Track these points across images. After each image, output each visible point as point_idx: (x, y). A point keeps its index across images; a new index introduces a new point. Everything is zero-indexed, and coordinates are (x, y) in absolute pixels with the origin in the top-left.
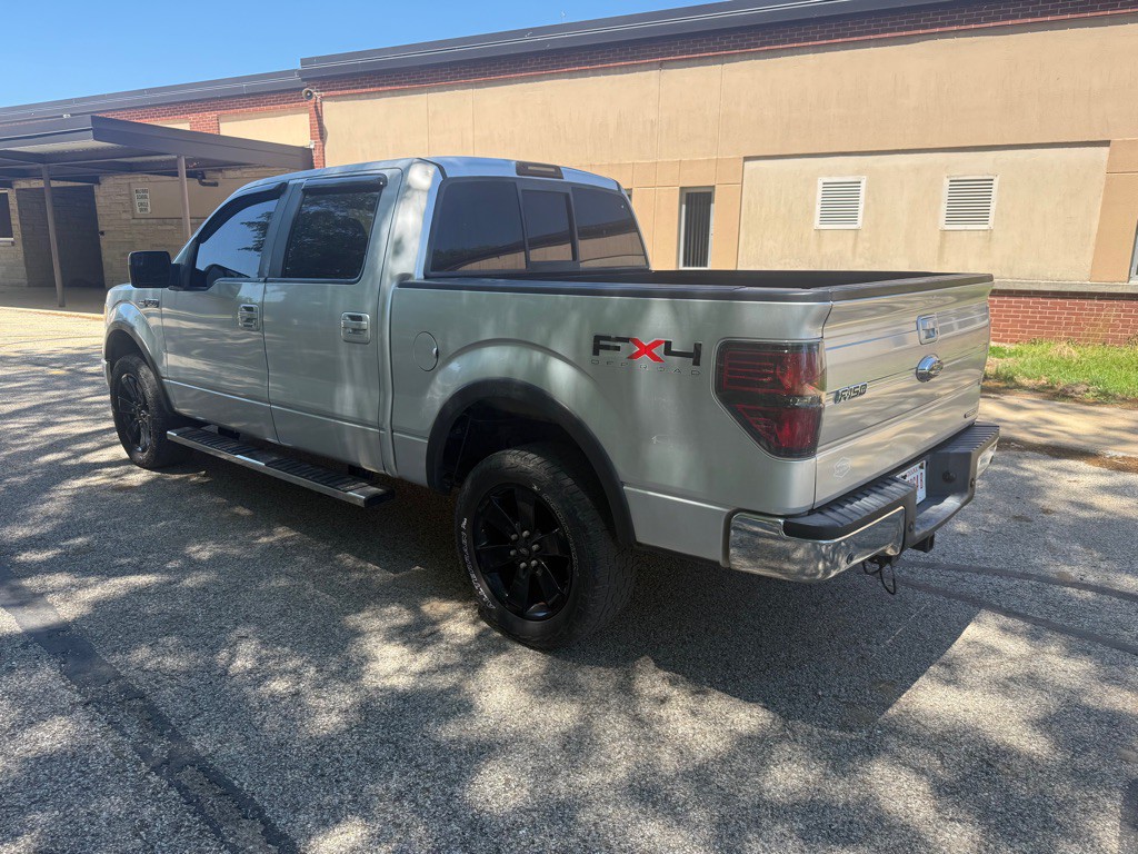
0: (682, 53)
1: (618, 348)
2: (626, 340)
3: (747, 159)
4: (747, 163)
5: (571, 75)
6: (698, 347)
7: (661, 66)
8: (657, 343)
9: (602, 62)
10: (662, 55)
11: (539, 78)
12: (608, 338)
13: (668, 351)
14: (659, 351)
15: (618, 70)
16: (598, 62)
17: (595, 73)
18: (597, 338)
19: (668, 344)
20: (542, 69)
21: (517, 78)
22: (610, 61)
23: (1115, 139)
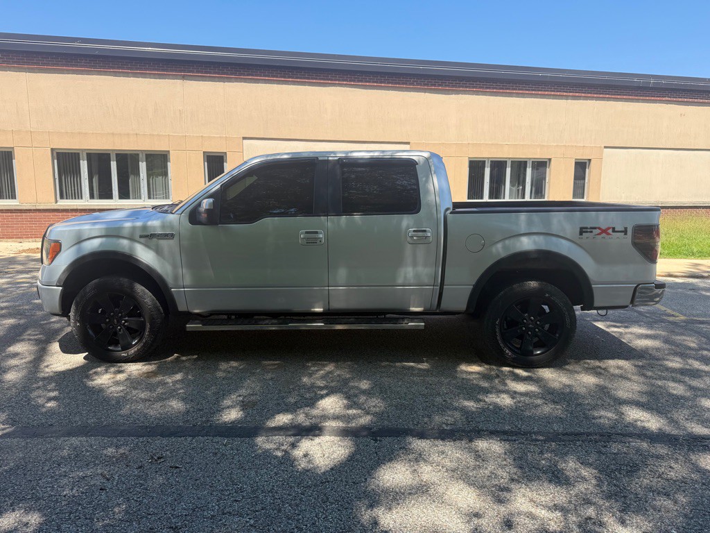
0: (198, 72)
1: (592, 232)
2: (595, 228)
3: (244, 138)
4: (244, 141)
5: (115, 74)
6: (626, 229)
7: (184, 78)
8: (609, 228)
9: (141, 69)
10: (184, 71)
11: (88, 73)
12: (587, 228)
13: (614, 230)
14: (610, 231)
15: (152, 76)
16: (137, 69)
17: (135, 75)
18: (581, 228)
19: (614, 228)
20: (91, 67)
21: (67, 70)
22: (146, 69)
23: (411, 142)
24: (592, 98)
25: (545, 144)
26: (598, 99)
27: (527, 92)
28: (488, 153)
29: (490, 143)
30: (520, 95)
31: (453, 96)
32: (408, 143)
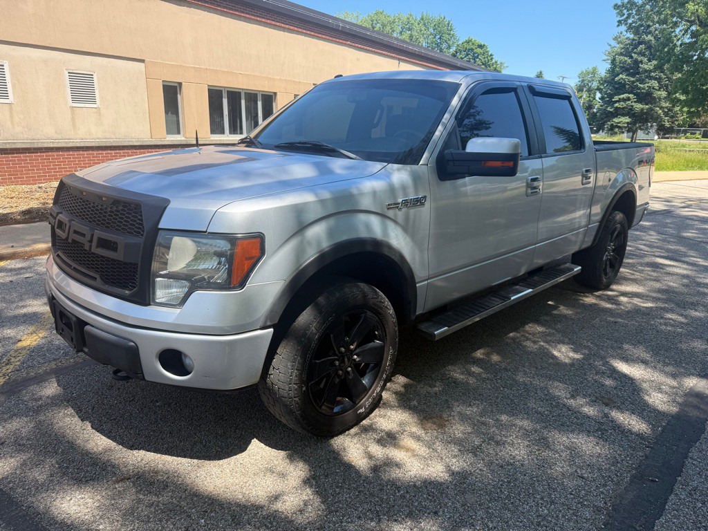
2: (642, 161)
23: (146, 60)
24: (302, 34)
25: (271, 76)
26: (306, 35)
27: (253, 17)
28: (226, 82)
29: (226, 70)
30: (247, 20)
31: (185, 9)
32: (143, 61)
